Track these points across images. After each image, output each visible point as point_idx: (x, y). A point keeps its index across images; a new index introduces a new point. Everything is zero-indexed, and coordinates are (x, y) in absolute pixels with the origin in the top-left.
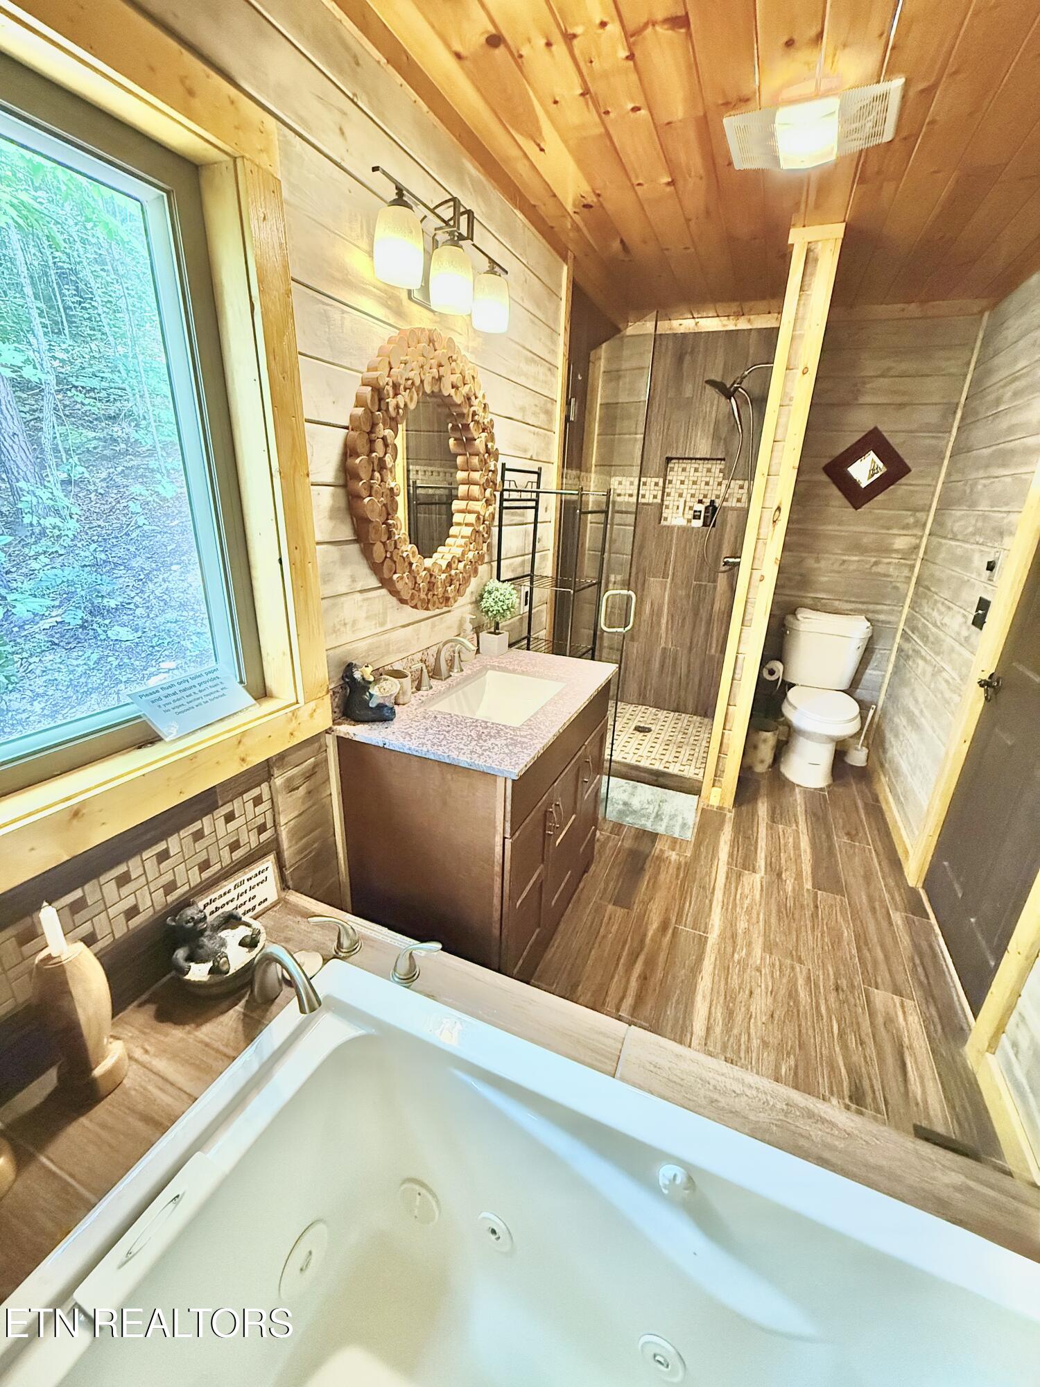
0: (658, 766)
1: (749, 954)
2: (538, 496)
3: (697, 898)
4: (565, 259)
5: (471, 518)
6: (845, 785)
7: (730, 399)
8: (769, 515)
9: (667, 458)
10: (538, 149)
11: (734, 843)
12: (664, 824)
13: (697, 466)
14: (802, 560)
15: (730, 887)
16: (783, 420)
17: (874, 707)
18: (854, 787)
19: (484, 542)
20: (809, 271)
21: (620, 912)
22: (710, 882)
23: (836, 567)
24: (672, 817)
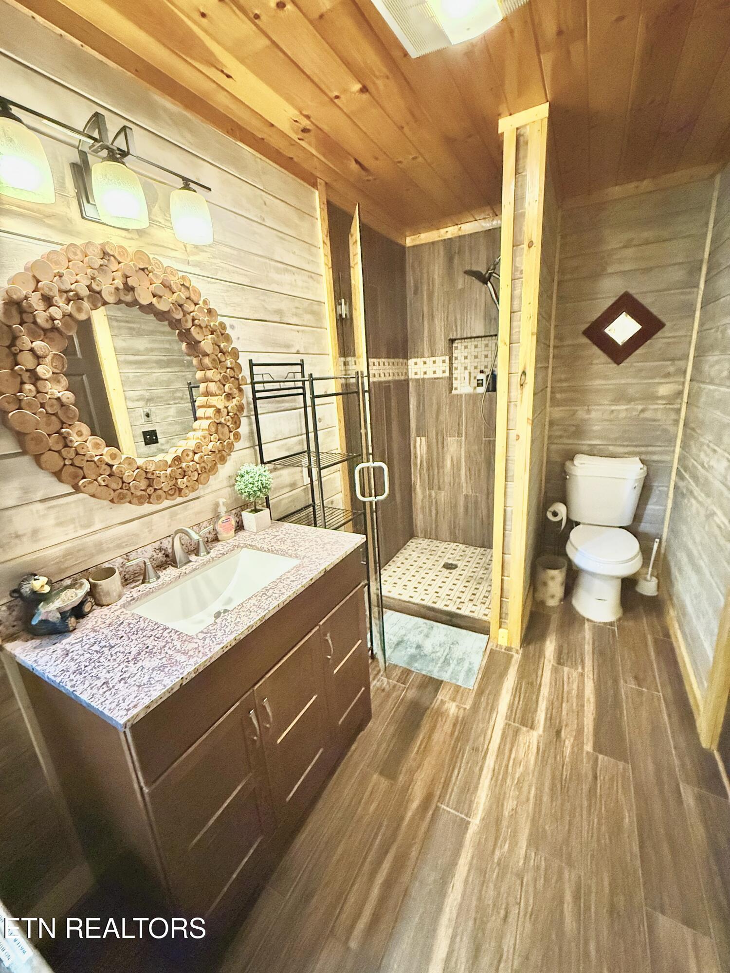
0: (452, 608)
1: (511, 850)
2: (304, 384)
3: (468, 763)
4: (314, 185)
5: (210, 412)
6: (636, 618)
7: (487, 284)
8: (516, 379)
9: (450, 340)
10: (225, 77)
11: (517, 689)
12: (450, 669)
13: (476, 343)
14: (574, 413)
15: (504, 750)
16: (517, 292)
17: (657, 540)
18: (645, 619)
19: (231, 432)
20: (521, 154)
21: (384, 783)
22: (484, 742)
23: (606, 416)
24: (460, 661)
